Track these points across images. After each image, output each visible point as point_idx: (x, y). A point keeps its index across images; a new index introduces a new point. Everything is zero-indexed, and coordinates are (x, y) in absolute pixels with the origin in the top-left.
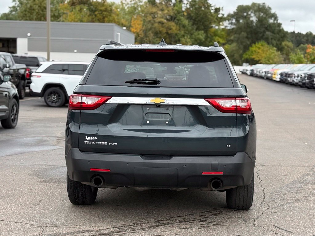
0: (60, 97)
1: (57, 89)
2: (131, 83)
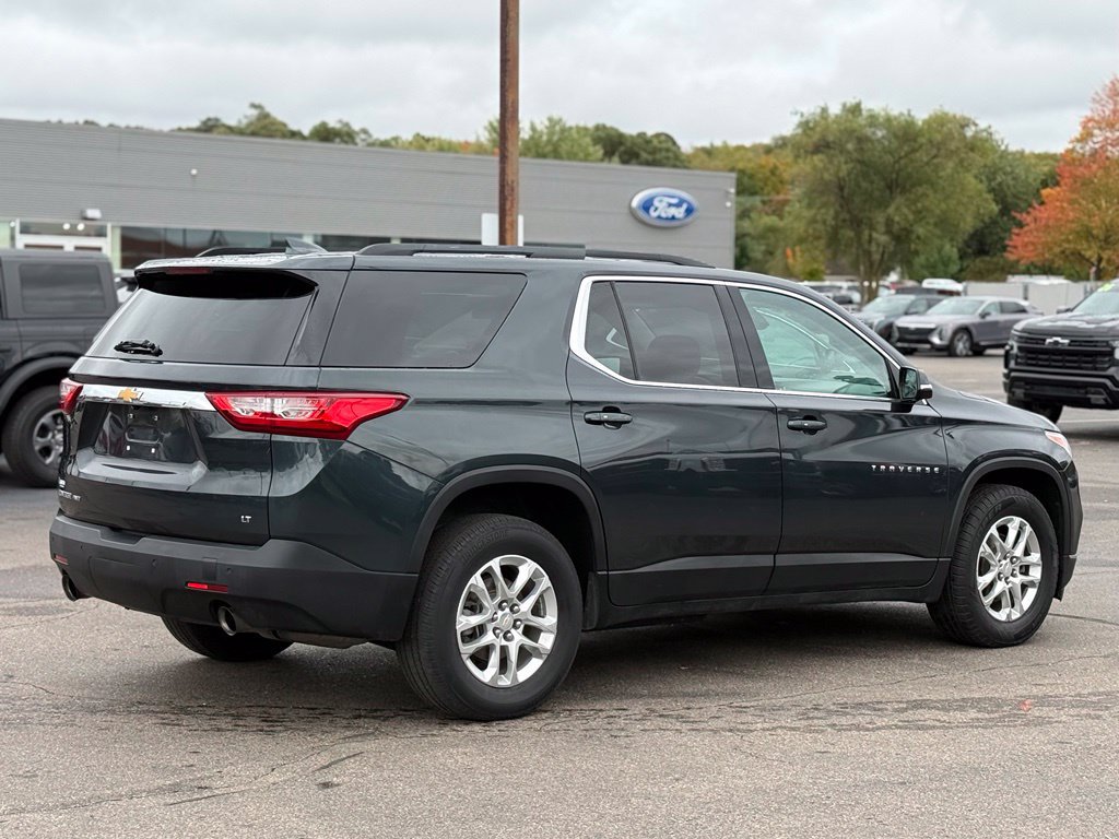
2: (126, 351)
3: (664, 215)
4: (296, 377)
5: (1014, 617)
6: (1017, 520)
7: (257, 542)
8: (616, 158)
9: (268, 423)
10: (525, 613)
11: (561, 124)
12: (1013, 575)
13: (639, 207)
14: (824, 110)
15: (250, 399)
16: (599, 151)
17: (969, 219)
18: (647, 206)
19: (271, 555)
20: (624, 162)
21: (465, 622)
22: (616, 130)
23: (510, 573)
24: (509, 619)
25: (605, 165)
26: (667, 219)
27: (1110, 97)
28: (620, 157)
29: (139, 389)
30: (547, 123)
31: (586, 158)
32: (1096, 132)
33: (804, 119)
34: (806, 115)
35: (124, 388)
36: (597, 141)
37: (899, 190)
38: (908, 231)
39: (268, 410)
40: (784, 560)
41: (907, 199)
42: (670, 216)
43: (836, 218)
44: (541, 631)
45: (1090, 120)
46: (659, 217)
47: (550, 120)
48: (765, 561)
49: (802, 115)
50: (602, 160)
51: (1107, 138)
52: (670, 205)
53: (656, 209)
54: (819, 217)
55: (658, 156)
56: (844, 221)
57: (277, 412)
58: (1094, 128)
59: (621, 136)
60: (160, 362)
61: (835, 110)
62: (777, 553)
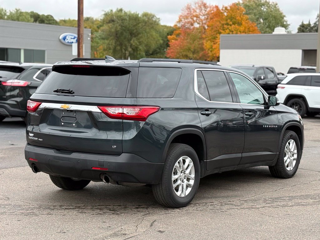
0: (301, 108)
1: (300, 100)
2: (58, 92)
3: (69, 42)
4: (128, 101)
5: (291, 169)
6: (293, 140)
7: (118, 154)
8: (38, 22)
9: (122, 116)
10: (187, 174)
11: (20, 11)
12: (291, 157)
13: (62, 39)
14: (112, 11)
15: (114, 109)
16: (33, 20)
17: (154, 45)
18: (64, 38)
19: (123, 158)
20: (40, 23)
21: (174, 177)
22: (37, 13)
23: (184, 162)
24: (183, 176)
25: (35, 23)
26: (70, 43)
27: (186, 9)
28: (39, 21)
29: (69, 105)
30: (16, 11)
31: (28, 21)
32: (183, 20)
33: (105, 13)
34: (106, 12)
35: (63, 104)
36: (31, 16)
37: (134, 35)
38: (137, 48)
39: (122, 112)
40: (245, 155)
41: (137, 38)
42: (72, 42)
43: (115, 43)
44: (190, 179)
45: (181, 16)
46: (68, 42)
47: (16, 9)
48: (239, 155)
49: (105, 12)
50: (33, 22)
51: (186, 22)
52: (71, 38)
53: (67, 40)
54: (110, 43)
55: (51, 22)
56: (118, 44)
57: (125, 112)
58: (182, 18)
59: (39, 15)
60: (74, 96)
61: (114, 10)
62: (242, 153)
